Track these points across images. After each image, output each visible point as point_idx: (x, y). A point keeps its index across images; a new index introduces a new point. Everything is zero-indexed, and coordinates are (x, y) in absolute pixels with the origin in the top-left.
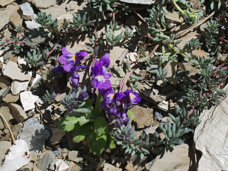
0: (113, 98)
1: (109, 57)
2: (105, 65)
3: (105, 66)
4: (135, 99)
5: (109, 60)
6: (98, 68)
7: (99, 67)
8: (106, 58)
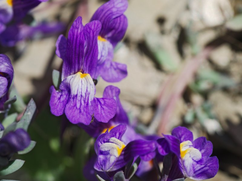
0: (121, 155)
1: (125, 10)
2: (110, 35)
3: (109, 39)
4: (199, 162)
5: (125, 17)
6: (81, 44)
7: (85, 43)
8: (114, 10)
